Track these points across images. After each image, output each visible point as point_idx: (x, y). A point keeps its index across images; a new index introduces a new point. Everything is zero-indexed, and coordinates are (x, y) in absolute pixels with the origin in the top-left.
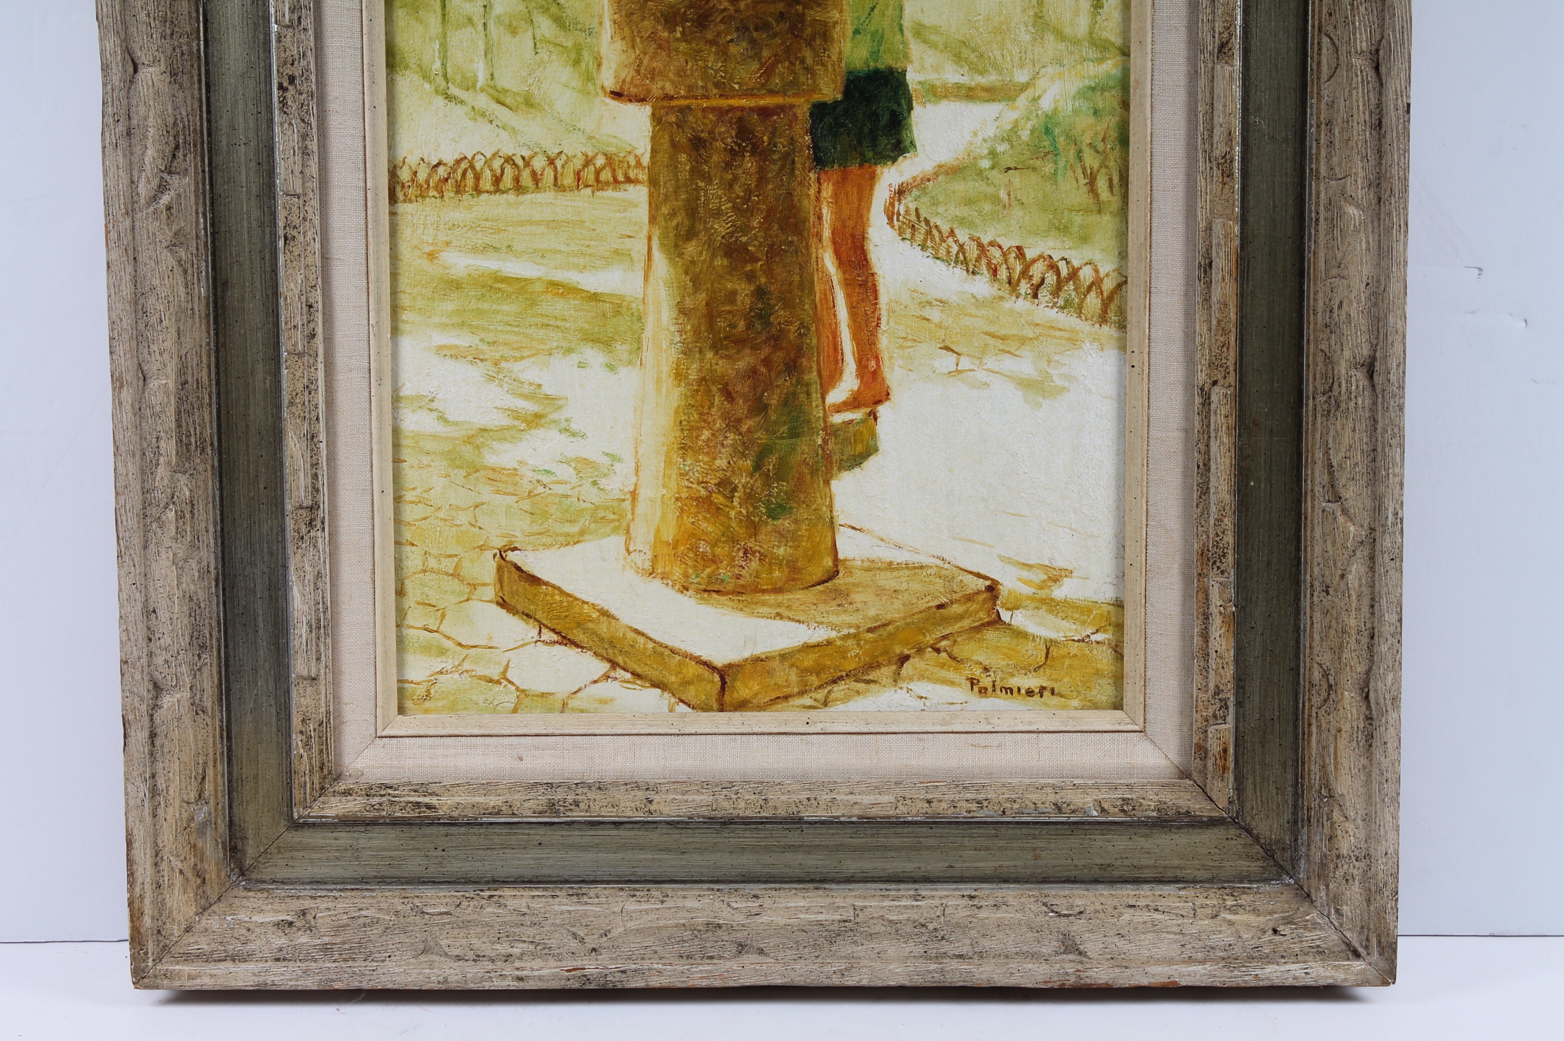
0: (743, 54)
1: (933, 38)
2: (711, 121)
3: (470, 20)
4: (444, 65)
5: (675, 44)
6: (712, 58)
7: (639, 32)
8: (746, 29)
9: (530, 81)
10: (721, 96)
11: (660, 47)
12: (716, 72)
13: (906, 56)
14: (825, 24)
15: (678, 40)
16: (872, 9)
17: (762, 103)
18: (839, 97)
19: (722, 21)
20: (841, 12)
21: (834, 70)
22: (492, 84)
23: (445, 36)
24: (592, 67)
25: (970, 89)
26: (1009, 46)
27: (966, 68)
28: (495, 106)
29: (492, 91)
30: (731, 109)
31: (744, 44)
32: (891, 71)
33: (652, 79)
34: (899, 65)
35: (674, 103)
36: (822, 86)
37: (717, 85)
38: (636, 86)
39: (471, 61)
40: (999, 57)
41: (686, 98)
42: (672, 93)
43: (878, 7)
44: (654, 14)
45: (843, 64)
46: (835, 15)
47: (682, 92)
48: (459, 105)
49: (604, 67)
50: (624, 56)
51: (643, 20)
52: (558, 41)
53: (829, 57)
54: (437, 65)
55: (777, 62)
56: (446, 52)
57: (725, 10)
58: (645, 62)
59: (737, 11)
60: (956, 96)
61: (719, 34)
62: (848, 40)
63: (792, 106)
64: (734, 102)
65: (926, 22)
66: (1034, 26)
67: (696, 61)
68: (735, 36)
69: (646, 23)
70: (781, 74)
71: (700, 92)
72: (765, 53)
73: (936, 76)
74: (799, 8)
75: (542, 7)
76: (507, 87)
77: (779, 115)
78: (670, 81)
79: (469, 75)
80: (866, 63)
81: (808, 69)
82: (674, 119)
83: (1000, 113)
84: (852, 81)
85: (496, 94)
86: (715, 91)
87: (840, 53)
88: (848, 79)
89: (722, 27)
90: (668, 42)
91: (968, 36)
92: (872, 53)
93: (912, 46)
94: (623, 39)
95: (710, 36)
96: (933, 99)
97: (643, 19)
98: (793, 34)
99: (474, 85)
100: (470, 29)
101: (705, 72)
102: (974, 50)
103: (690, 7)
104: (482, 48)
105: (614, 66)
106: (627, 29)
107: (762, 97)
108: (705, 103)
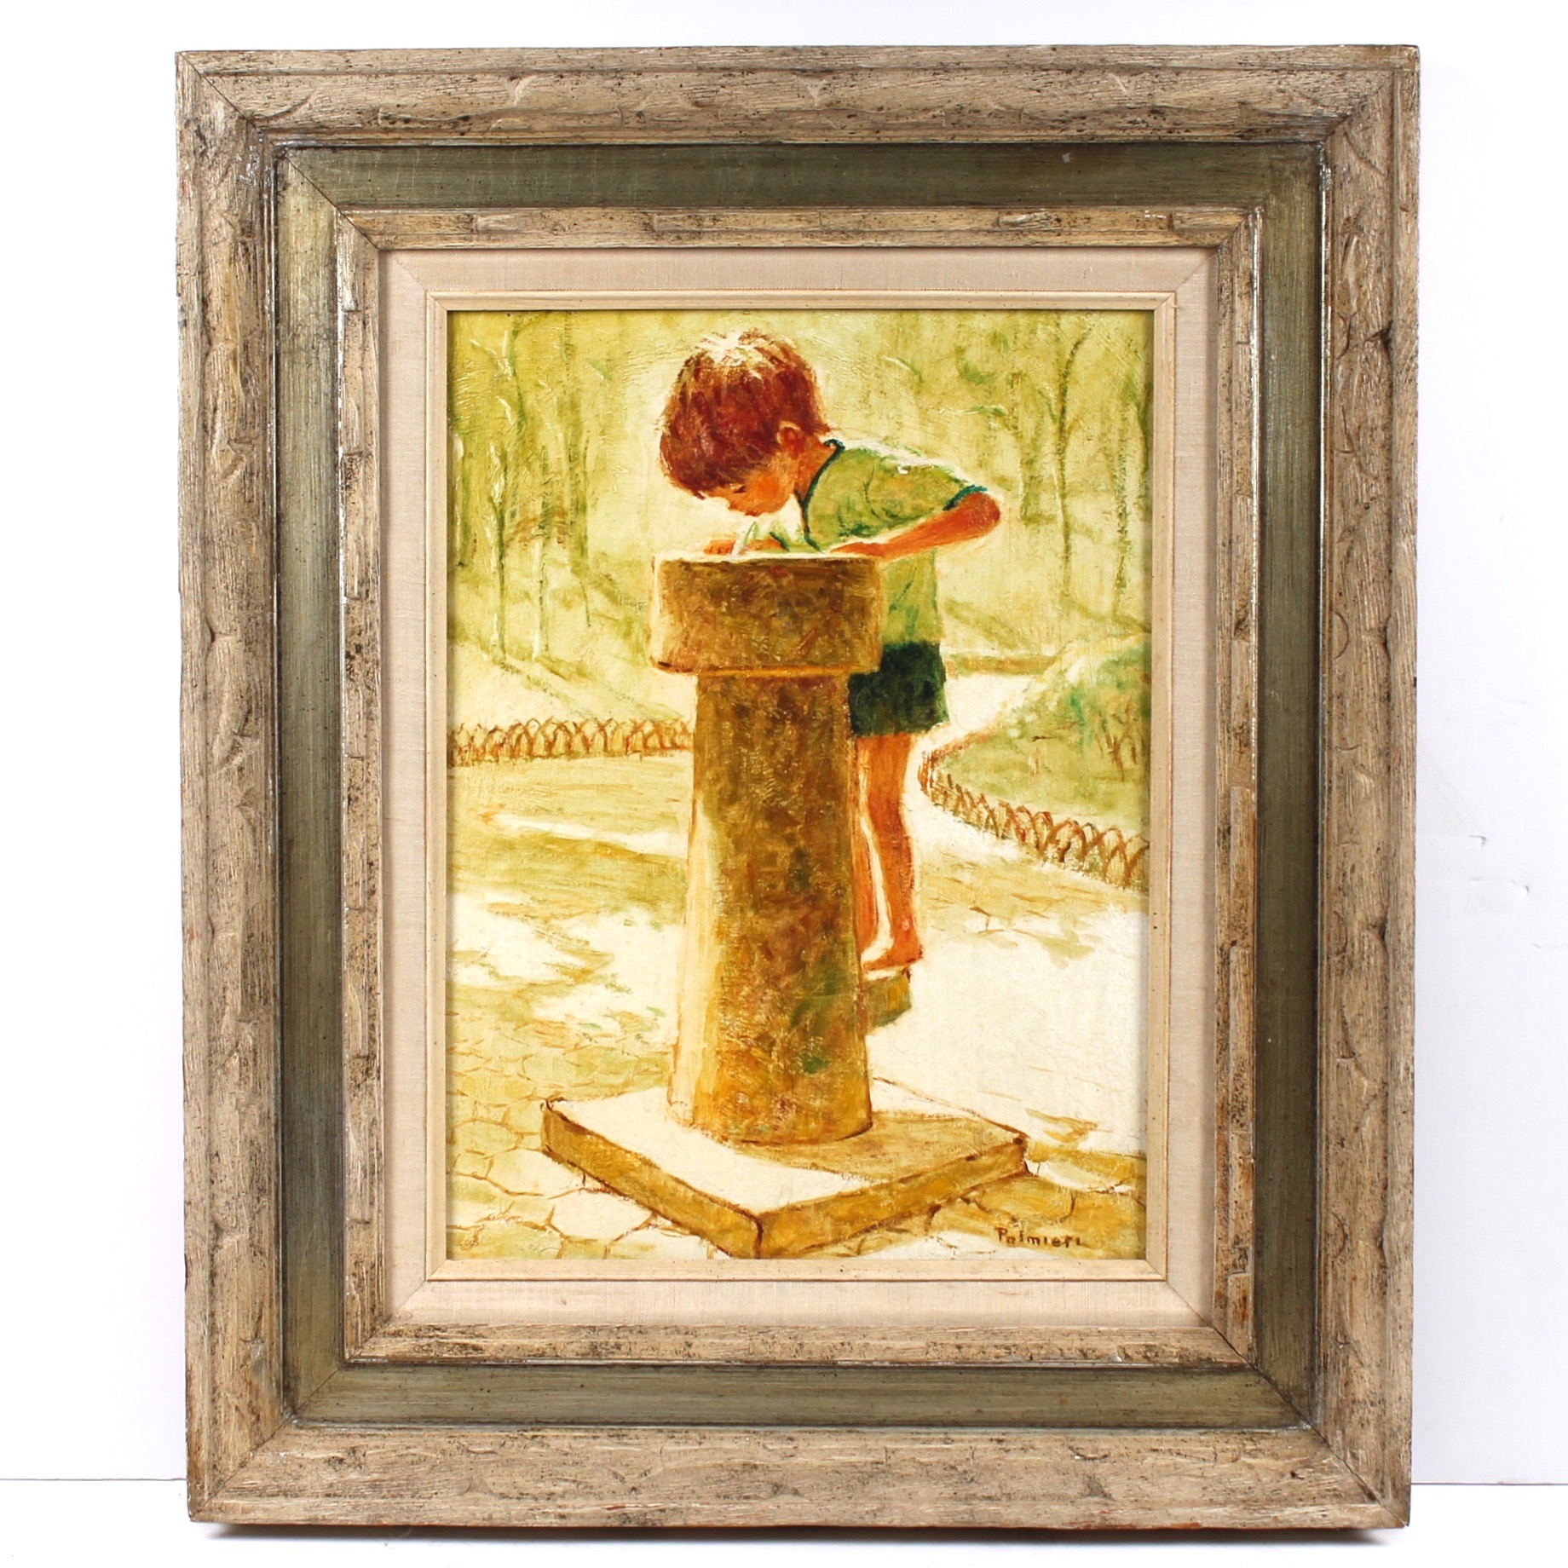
0: (785, 628)
1: (965, 614)
2: (754, 691)
3: (527, 594)
4: (501, 637)
5: (721, 618)
6: (755, 631)
7: (686, 606)
8: (788, 604)
9: (583, 652)
10: (764, 667)
11: (706, 620)
12: (760, 644)
13: (940, 631)
14: (862, 600)
15: (723, 614)
17: (803, 674)
18: (876, 669)
19: (766, 597)
20: (878, 588)
21: (871, 643)
22: (546, 654)
23: (503, 608)
24: (642, 639)
25: (1000, 662)
26: (1037, 622)
27: (996, 643)
28: (549, 675)
29: (547, 662)
30: (773, 679)
31: (786, 618)
32: (925, 644)
33: (699, 651)
34: (932, 639)
35: (719, 673)
36: (859, 657)
37: (760, 657)
38: (683, 657)
39: (528, 633)
40: (1027, 632)
41: (730, 668)
42: (717, 664)
44: (701, 590)
46: (873, 592)
47: (727, 663)
48: (515, 675)
49: (653, 640)
50: (671, 630)
52: (609, 615)
53: (866, 630)
54: (495, 636)
55: (817, 635)
56: (503, 624)
57: (768, 586)
58: (692, 634)
59: (780, 587)
60: (987, 669)
61: (762, 609)
62: (885, 615)
63: (831, 677)
64: (777, 673)
65: (959, 599)
66: (1060, 603)
67: (741, 634)
68: (778, 610)
69: (693, 598)
70: (821, 647)
71: (744, 663)
72: (806, 627)
73: (966, 650)
74: (839, 585)
75: (595, 582)
76: (561, 657)
77: (818, 685)
78: (716, 652)
79: (525, 646)
80: (902, 637)
81: (846, 643)
82: (719, 689)
83: (1029, 685)
85: (550, 664)
86: (758, 662)
87: (877, 627)
89: (766, 602)
90: (714, 616)
91: (998, 613)
92: (907, 628)
94: (672, 612)
95: (754, 610)
96: (965, 671)
97: (691, 594)
98: (832, 609)
99: (530, 655)
100: (527, 603)
101: (749, 645)
102: (1004, 626)
103: (736, 583)
104: (537, 620)
105: (662, 639)
106: (675, 603)
107: (802, 668)
108: (749, 674)
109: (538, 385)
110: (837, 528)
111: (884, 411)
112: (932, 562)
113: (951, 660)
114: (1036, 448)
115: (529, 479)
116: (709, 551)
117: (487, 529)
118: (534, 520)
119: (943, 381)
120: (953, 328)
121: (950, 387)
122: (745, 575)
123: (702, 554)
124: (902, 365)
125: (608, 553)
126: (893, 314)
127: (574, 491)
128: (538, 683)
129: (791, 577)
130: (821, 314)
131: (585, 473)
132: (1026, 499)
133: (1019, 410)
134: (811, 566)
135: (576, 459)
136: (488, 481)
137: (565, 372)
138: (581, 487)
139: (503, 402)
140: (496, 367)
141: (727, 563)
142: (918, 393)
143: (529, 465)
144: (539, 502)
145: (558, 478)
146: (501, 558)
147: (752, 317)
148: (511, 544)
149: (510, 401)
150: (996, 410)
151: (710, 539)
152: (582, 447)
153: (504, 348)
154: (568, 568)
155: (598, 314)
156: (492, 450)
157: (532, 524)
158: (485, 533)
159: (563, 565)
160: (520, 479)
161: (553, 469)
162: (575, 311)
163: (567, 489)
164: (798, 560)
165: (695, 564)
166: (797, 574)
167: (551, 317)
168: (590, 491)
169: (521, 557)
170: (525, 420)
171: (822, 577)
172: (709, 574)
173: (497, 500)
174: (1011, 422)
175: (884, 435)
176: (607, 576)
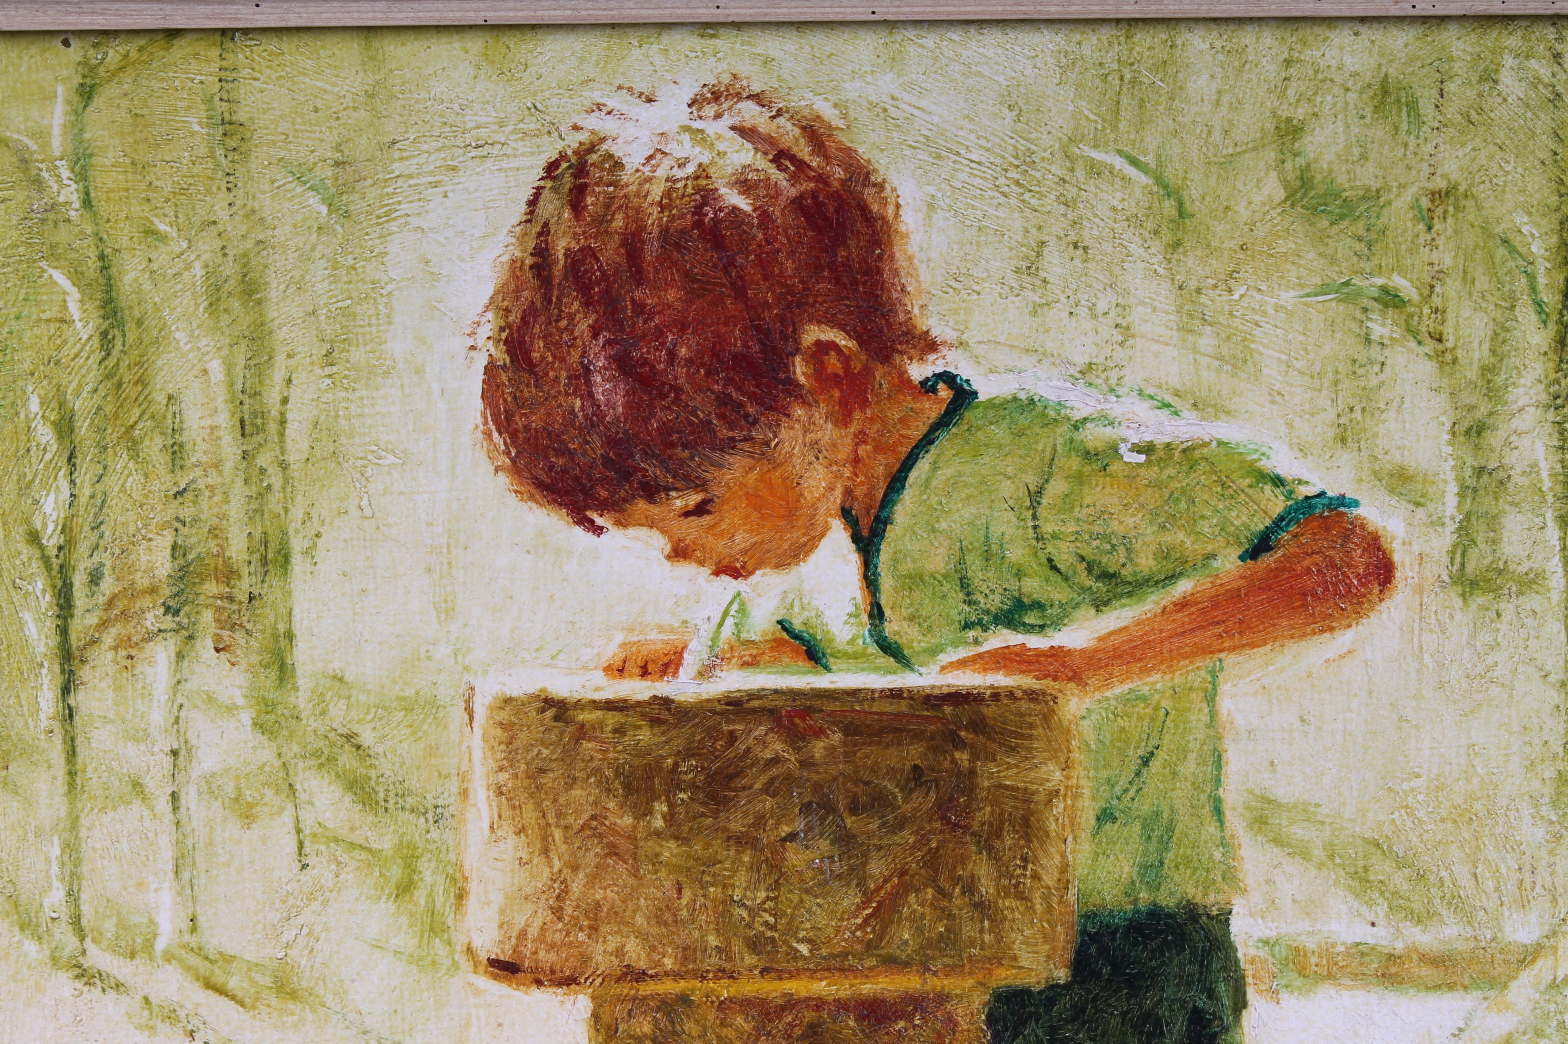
0: (821, 871)
1: (1299, 831)
2: (740, 1033)
3: (137, 785)
4: (72, 895)
5: (651, 845)
6: (742, 878)
7: (559, 815)
8: (829, 808)
9: (289, 936)
10: (765, 971)
11: (613, 851)
12: (754, 912)
13: (1231, 877)
14: (1025, 796)
15: (657, 834)
16: (1146, 762)
17: (867, 988)
18: (1062, 975)
19: (765, 790)
20: (1066, 766)
21: (1049, 909)
22: (193, 941)
23: (74, 822)
24: (444, 901)
25: (1391, 957)
26: (1490, 853)
27: (1382, 909)
28: (202, 996)
29: (193, 960)
30: (791, 1003)
31: (824, 845)
32: (1192, 912)
33: (594, 929)
34: (1211, 898)
35: (648, 988)
36: (1019, 948)
37: (755, 945)
38: (552, 946)
39: (141, 886)
40: (1463, 875)
41: (677, 975)
42: (642, 965)
43: (1161, 755)
44: (597, 771)
45: (1072, 896)
46: (1052, 774)
47: (669, 963)
48: (111, 994)
49: (472, 902)
50: (522, 876)
51: (569, 786)
52: (357, 837)
53: (1036, 876)
54: (56, 896)
55: (903, 890)
56: (77, 864)
57: (776, 760)
58: (577, 887)
59: (804, 764)
60: (1355, 976)
61: (760, 821)
62: (1084, 836)
63: (942, 998)
64: (799, 987)
65: (1282, 793)
66: (1554, 803)
67: (704, 886)
68: (800, 824)
69: (577, 792)
70: (916, 921)
71: (714, 960)
72: (877, 868)
73: (1304, 925)
74: (962, 757)
75: (317, 753)
76: (230, 949)
77: (910, 1018)
78: (639, 934)
79: (135, 919)
80: (1130, 892)
81: (982, 907)
82: (647, 1028)
83: (1468, 1019)
84: (1094, 938)
85: (204, 967)
86: (750, 960)
87: (1064, 868)
88: (1084, 932)
89: (769, 803)
90: (632, 838)
91: (1387, 829)
92: (1145, 868)
93: (1244, 852)
94: (521, 831)
95: (737, 825)
96: (1298, 982)
97: (571, 782)
98: (945, 819)
99: (149, 944)
100: (137, 807)
101: (726, 914)
102: (1401, 864)
103: (689, 753)
104: (167, 854)
105: (497, 898)
106: (529, 807)
107: (867, 974)
108: (725, 990)
109: (150, 232)
110: (956, 607)
111: (1083, 297)
112: (1211, 697)
113: (1263, 953)
114: (1492, 392)
115: (134, 482)
116: (619, 670)
117: (27, 616)
118: (153, 590)
119: (1243, 213)
120: (1271, 69)
121: (1261, 230)
122: (713, 732)
123: (599, 677)
124: (1131, 171)
125: (349, 677)
126: (1105, 33)
127: (256, 514)
128: (171, 1016)
129: (837, 737)
130: (911, 33)
131: (284, 466)
132: (1463, 529)
133: (1451, 288)
134: (887, 707)
135: (260, 429)
136: (25, 488)
137: (223, 198)
138: (274, 502)
139: (61, 279)
140: (38, 183)
141: (666, 702)
142: (1176, 245)
143: (133, 447)
144: (165, 541)
145: (213, 479)
146: (66, 690)
147: (725, 43)
148: (92, 654)
149: (76, 276)
150: (1384, 290)
151: (620, 638)
152: (273, 397)
153: (56, 131)
154: (246, 717)
155: (307, 38)
156: (34, 405)
157: (146, 602)
158: (22, 624)
159: (231, 710)
160: (112, 482)
161: (197, 455)
162: (245, 31)
163: (236, 508)
164: (854, 693)
165: (579, 705)
166: (850, 730)
167: (181, 48)
168: (297, 513)
169: (118, 689)
170: (120, 324)
171: (917, 736)
172: (619, 731)
173: (52, 540)
174: (1427, 323)
175: (1081, 360)
176: (349, 737)
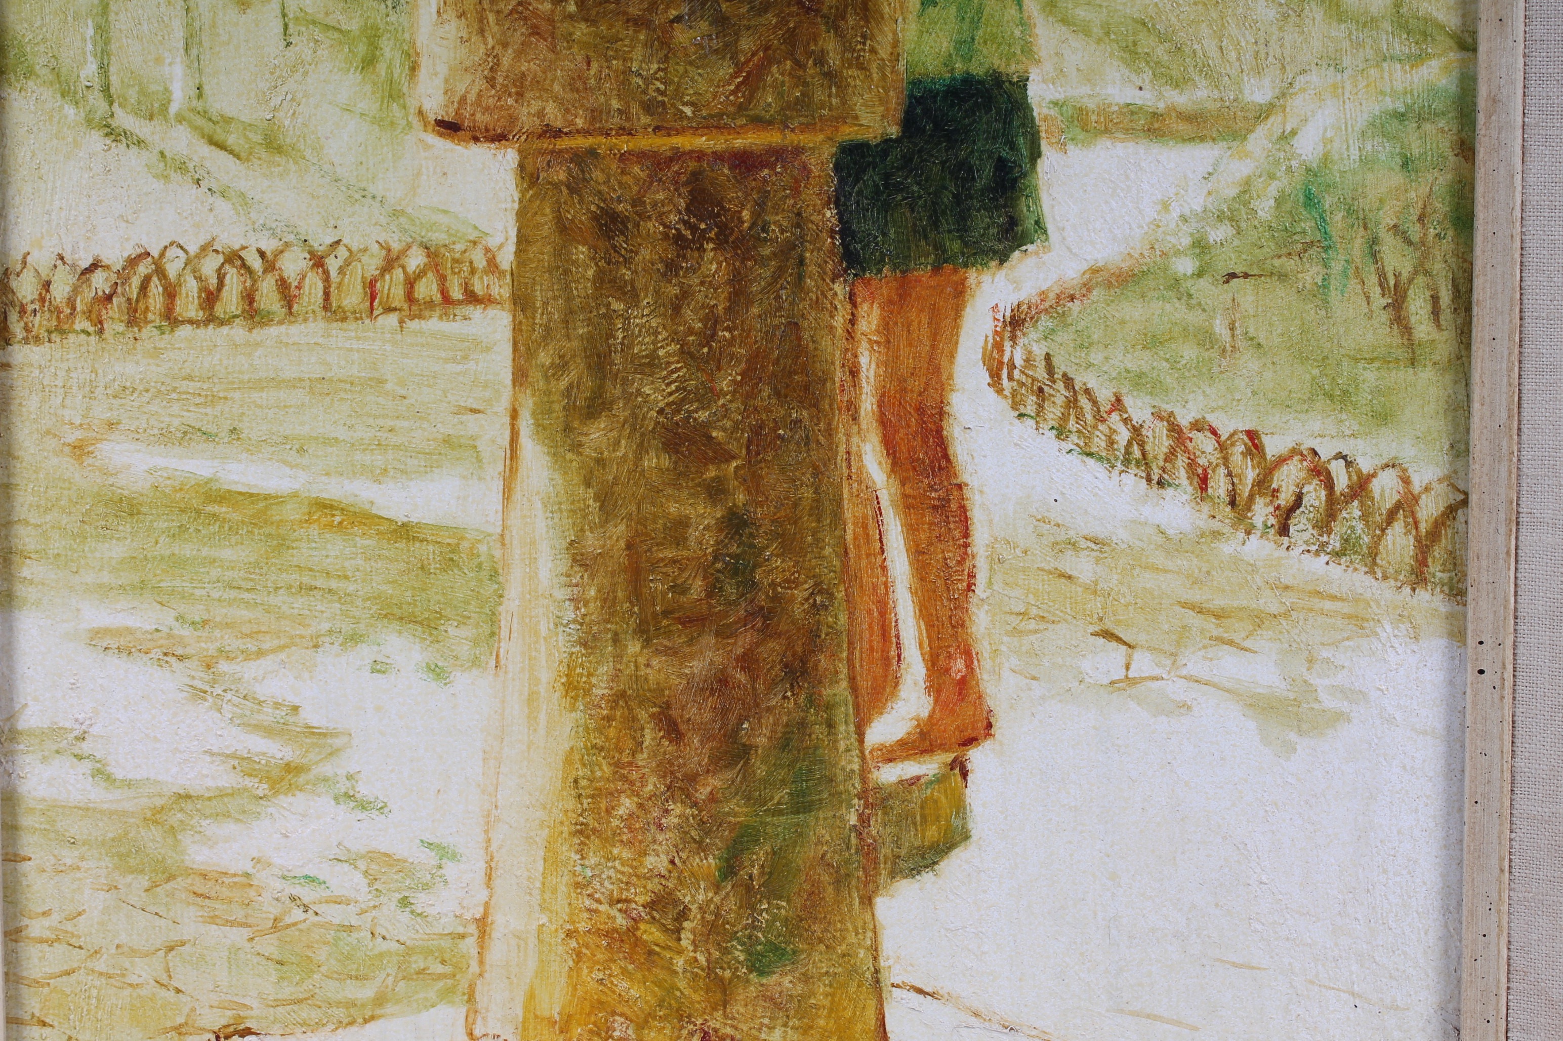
0: (701, 47)
1: (1081, 13)
2: (637, 179)
4: (103, 69)
5: (566, 26)
6: (638, 53)
7: (492, 1)
9: (275, 101)
10: (657, 129)
11: (535, 31)
12: (648, 81)
13: (1028, 50)
15: (571, 17)
17: (739, 143)
18: (894, 131)
21: (884, 76)
22: (199, 105)
23: (105, 8)
24: (400, 72)
25: (1155, 115)
26: (1233, 29)
27: (1148, 75)
28: (206, 150)
29: (200, 121)
30: (677, 155)
31: (704, 26)
32: (997, 79)
34: (1013, 68)
35: (564, 143)
36: (859, 109)
37: (648, 107)
38: (487, 109)
39: (159, 60)
40: (1214, 52)
41: (587, 133)
42: (559, 124)
45: (901, 66)
47: (580, 123)
48: (134, 149)
49: (423, 73)
50: (462, 51)
52: (331, 21)
53: (873, 51)
54: (91, 68)
55: (768, 62)
56: (107, 42)
58: (506, 61)
60: (1126, 131)
61: (653, 6)
62: (911, 17)
63: (798, 151)
64: (684, 142)
67: (608, 60)
68: (685, 9)
70: (777, 87)
71: (616, 120)
72: (746, 44)
73: (1086, 90)
76: (230, 112)
77: (772, 167)
78: (556, 99)
79: (153, 88)
80: (948, 63)
81: (830, 76)
82: (562, 176)
83: (1216, 165)
84: (919, 101)
85: (208, 127)
86: (645, 120)
87: (896, 44)
88: (911, 96)
90: (551, 21)
91: (1151, 11)
92: (960, 43)
93: (1038, 30)
94: (462, 15)
95: (634, 9)
96: (1082, 136)
98: (800, 3)
99: (164, 108)
101: (625, 82)
102: (1163, 38)
104: (179, 34)
105: (443, 71)
107: (738, 131)
108: (625, 145)
113: (1054, 112)
